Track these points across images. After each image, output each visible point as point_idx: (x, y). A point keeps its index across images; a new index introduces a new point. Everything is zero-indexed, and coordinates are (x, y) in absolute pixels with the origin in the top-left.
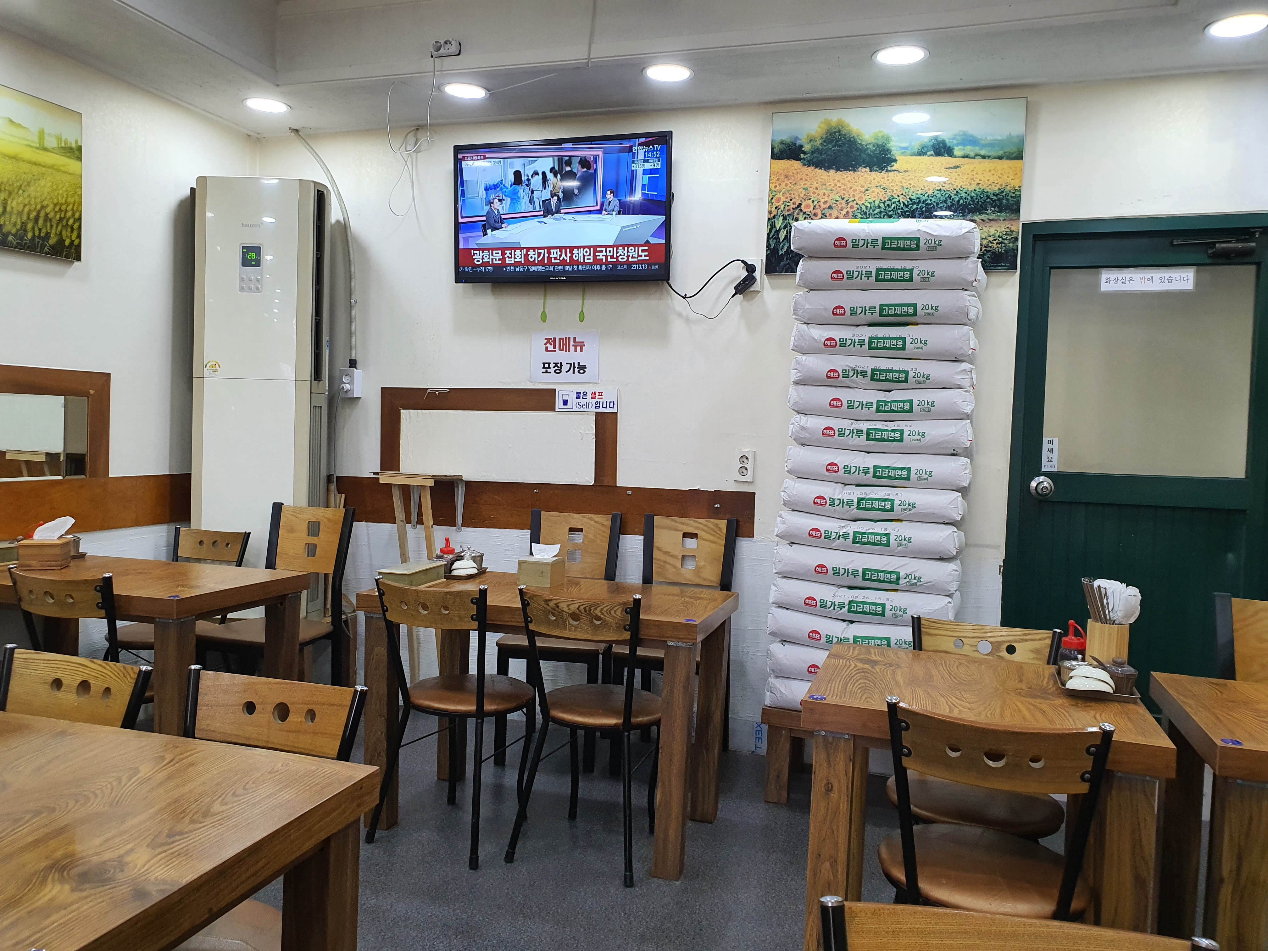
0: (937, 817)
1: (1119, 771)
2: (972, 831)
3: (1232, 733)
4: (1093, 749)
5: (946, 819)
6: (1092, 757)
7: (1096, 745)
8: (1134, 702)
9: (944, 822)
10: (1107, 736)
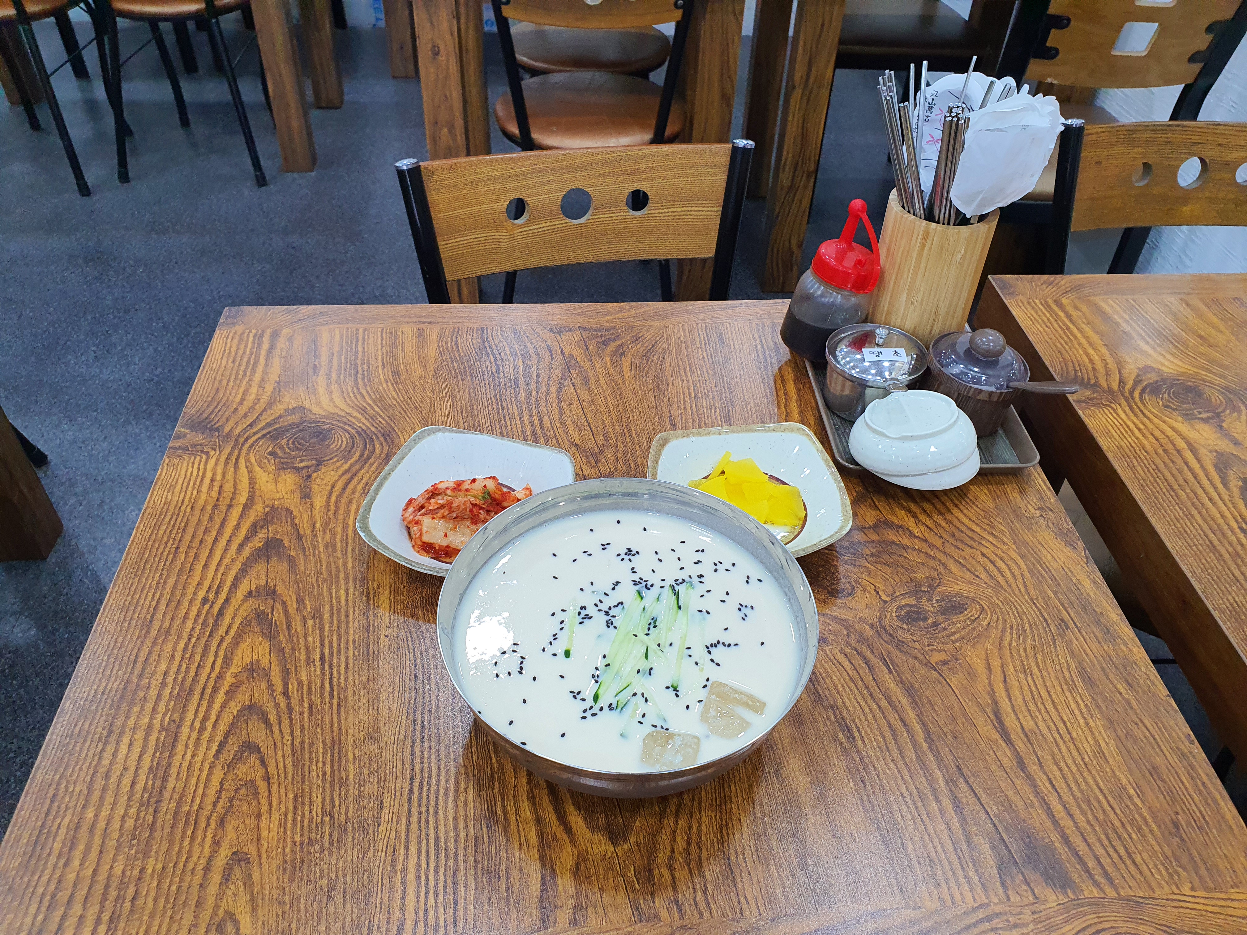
0: (551, 67)
2: (585, 76)
5: (561, 68)
9: (560, 71)
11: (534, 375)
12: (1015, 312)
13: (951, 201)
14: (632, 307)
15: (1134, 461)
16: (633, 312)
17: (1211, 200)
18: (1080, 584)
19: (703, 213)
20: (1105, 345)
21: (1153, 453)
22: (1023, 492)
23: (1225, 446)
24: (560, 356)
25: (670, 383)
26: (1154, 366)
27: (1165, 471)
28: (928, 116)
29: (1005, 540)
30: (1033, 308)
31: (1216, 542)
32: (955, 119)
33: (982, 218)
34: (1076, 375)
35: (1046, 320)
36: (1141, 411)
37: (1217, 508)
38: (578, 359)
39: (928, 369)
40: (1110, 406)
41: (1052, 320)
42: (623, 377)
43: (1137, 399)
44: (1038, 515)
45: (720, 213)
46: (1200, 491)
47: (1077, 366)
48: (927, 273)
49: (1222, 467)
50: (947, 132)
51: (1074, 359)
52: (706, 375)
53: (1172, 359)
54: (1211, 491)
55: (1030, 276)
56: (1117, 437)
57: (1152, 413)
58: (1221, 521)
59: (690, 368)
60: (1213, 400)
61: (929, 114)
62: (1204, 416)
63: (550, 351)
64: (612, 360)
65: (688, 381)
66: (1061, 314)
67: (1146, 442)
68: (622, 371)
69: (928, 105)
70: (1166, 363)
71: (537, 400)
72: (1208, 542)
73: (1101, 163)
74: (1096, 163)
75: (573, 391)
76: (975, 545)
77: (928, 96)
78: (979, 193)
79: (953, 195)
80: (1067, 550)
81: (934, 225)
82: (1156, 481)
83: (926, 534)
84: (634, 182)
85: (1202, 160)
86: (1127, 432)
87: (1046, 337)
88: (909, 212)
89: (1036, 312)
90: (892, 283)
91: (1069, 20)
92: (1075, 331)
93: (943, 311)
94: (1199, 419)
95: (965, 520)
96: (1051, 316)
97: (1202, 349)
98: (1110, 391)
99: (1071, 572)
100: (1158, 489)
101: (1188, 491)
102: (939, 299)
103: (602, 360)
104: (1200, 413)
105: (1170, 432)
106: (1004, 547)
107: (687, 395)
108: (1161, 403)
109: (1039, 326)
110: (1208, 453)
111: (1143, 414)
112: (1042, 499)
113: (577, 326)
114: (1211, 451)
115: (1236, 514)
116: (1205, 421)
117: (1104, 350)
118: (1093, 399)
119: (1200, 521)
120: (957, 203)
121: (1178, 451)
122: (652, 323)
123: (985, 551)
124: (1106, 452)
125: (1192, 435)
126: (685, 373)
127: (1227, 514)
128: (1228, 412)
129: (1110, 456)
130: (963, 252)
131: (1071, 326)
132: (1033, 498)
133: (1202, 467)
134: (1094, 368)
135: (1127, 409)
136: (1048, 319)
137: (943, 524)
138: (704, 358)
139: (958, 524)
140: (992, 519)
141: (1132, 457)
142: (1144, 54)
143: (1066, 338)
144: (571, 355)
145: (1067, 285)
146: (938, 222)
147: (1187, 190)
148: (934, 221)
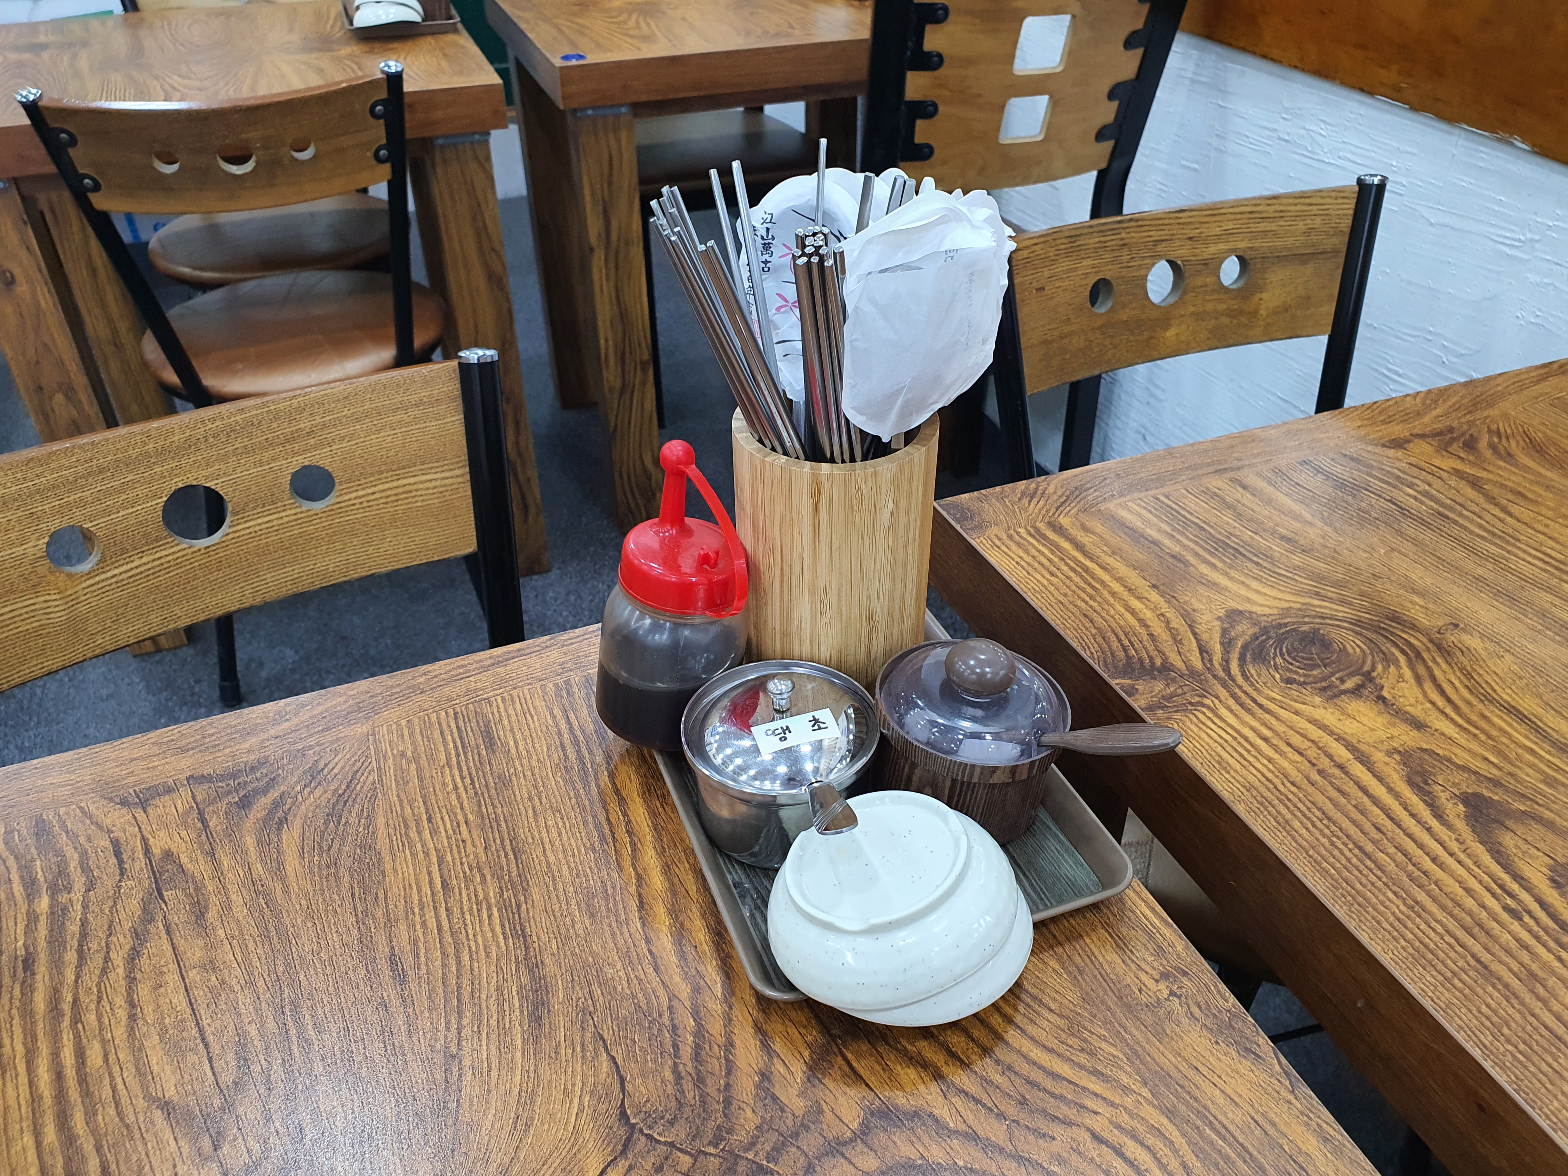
0: (230, 275)
1: (438, 137)
3: (573, 44)
4: (379, 108)
6: (382, 121)
7: (383, 100)
8: (455, 31)
10: (395, 80)
11: (73, 928)
12: (994, 558)
13: (847, 420)
14: (304, 705)
15: (1282, 808)
16: (305, 716)
17: (1199, 316)
18: (1300, 1151)
19: (438, 483)
20: (1154, 586)
21: (1305, 784)
22: (1121, 945)
23: (1408, 737)
24: (141, 862)
25: (388, 866)
26: (1240, 608)
27: (1338, 816)
28: (766, 262)
29: (1125, 1080)
30: (1018, 544)
31: (1485, 957)
32: (815, 259)
33: (910, 437)
34: (1129, 657)
35: (1045, 561)
36: (1254, 701)
37: (1452, 874)
38: (184, 860)
39: (884, 740)
40: (1204, 705)
41: (1056, 560)
42: (283, 880)
43: (1240, 679)
44: (1166, 993)
45: (468, 477)
46: (1410, 846)
47: (1123, 637)
48: (836, 554)
49: (1418, 779)
50: (804, 284)
51: (1114, 625)
52: (463, 827)
53: (1260, 588)
54: (1425, 838)
55: (998, 489)
56: (1238, 767)
57: (1272, 700)
58: (1470, 903)
59: (429, 820)
60: (1350, 650)
61: (767, 257)
62: (1349, 684)
63: (118, 854)
64: (259, 842)
65: (427, 854)
66: (1066, 545)
67: (1286, 764)
68: (281, 865)
69: (759, 241)
70: (1254, 597)
71: (76, 1001)
72: (1473, 962)
73: (1043, 288)
74: (1037, 290)
75: (167, 947)
76: (1071, 1113)
77: (758, 225)
78: (898, 392)
79: (847, 408)
80: (1245, 1066)
81: (825, 467)
82: (1332, 844)
83: (970, 1118)
84: (296, 454)
85: (1172, 263)
86: (1249, 751)
87: (1056, 593)
88: (773, 449)
89: (1027, 552)
90: (777, 585)
91: (935, 106)
92: (1099, 572)
93: (881, 614)
94: (1344, 692)
95: (1037, 1054)
96: (1053, 552)
97: (1296, 559)
98: (1193, 673)
99: (1274, 1124)
100: (1344, 861)
101: (1392, 850)
102: (868, 597)
103: (239, 850)
104: (1342, 680)
105: (1315, 733)
106: (1129, 1101)
107: (426, 889)
108: (1277, 676)
109: (1038, 577)
110: (1387, 759)
111: (1261, 706)
112: (1159, 952)
113: (183, 777)
114: (1389, 754)
115: (1486, 878)
116: (1356, 692)
117: (1154, 596)
118: (1169, 698)
119: (1440, 915)
120: (858, 420)
121: (1341, 767)
122: (347, 732)
123: (1098, 1124)
124: (1231, 805)
125: (1349, 728)
126: (419, 833)
127: (1473, 883)
128: (1380, 667)
129: (1240, 810)
130: (891, 505)
131: (1088, 563)
132: (1144, 954)
133: (1390, 790)
134: (1151, 635)
135: (1231, 702)
136: (1050, 560)
137: (998, 1079)
138: (456, 788)
139: (1024, 1068)
140: (1086, 1035)
141: (1276, 802)
142: (1040, 138)
143: (1089, 590)
144: (168, 855)
145: (1059, 493)
146: (832, 460)
147: (1166, 307)
148: (825, 461)
